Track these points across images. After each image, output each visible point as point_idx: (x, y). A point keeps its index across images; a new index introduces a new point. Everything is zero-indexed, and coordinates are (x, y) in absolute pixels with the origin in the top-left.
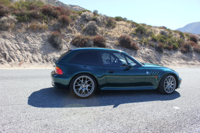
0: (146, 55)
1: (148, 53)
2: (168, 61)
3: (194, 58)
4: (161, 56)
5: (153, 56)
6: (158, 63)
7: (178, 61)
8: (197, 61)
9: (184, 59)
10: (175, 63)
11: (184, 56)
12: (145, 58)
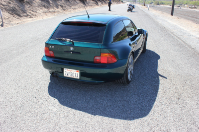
0: (8, 6)
1: (10, 3)
2: (33, 11)
3: (51, 5)
4: (24, 6)
5: (17, 7)
6: (25, 14)
7: (41, 10)
8: (55, 8)
9: (44, 6)
10: (40, 12)
11: (44, 4)
12: (9, 10)
